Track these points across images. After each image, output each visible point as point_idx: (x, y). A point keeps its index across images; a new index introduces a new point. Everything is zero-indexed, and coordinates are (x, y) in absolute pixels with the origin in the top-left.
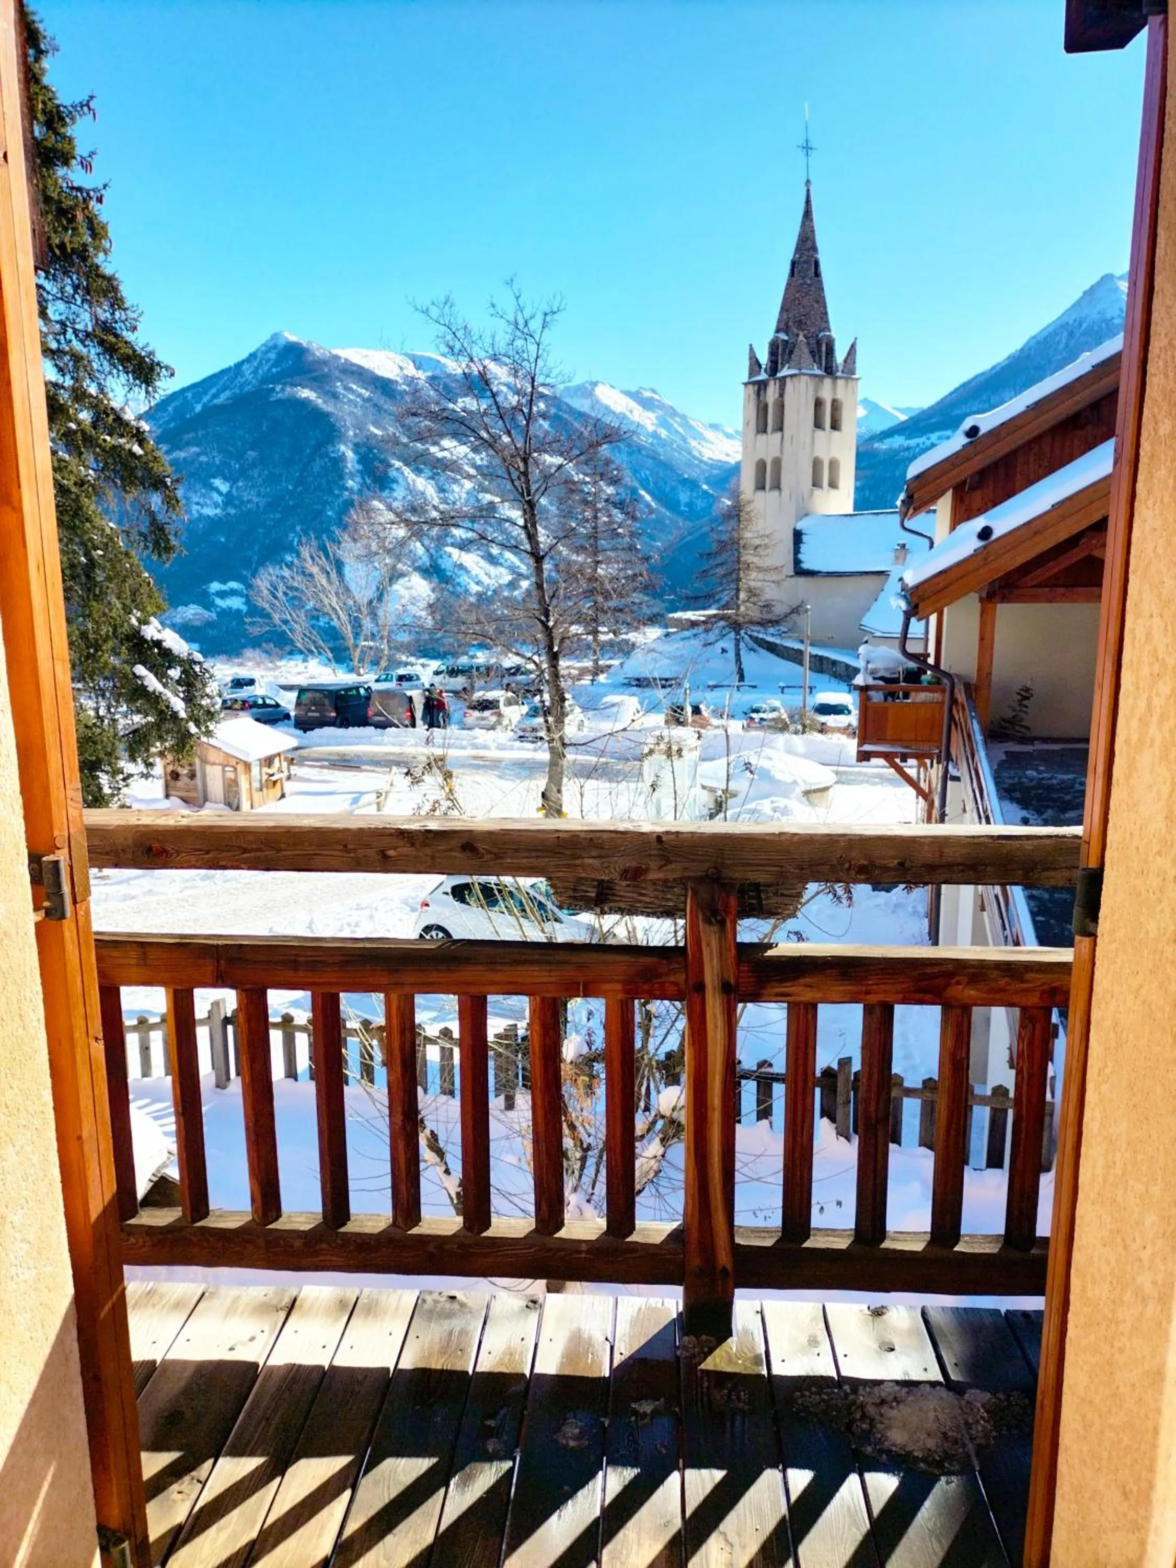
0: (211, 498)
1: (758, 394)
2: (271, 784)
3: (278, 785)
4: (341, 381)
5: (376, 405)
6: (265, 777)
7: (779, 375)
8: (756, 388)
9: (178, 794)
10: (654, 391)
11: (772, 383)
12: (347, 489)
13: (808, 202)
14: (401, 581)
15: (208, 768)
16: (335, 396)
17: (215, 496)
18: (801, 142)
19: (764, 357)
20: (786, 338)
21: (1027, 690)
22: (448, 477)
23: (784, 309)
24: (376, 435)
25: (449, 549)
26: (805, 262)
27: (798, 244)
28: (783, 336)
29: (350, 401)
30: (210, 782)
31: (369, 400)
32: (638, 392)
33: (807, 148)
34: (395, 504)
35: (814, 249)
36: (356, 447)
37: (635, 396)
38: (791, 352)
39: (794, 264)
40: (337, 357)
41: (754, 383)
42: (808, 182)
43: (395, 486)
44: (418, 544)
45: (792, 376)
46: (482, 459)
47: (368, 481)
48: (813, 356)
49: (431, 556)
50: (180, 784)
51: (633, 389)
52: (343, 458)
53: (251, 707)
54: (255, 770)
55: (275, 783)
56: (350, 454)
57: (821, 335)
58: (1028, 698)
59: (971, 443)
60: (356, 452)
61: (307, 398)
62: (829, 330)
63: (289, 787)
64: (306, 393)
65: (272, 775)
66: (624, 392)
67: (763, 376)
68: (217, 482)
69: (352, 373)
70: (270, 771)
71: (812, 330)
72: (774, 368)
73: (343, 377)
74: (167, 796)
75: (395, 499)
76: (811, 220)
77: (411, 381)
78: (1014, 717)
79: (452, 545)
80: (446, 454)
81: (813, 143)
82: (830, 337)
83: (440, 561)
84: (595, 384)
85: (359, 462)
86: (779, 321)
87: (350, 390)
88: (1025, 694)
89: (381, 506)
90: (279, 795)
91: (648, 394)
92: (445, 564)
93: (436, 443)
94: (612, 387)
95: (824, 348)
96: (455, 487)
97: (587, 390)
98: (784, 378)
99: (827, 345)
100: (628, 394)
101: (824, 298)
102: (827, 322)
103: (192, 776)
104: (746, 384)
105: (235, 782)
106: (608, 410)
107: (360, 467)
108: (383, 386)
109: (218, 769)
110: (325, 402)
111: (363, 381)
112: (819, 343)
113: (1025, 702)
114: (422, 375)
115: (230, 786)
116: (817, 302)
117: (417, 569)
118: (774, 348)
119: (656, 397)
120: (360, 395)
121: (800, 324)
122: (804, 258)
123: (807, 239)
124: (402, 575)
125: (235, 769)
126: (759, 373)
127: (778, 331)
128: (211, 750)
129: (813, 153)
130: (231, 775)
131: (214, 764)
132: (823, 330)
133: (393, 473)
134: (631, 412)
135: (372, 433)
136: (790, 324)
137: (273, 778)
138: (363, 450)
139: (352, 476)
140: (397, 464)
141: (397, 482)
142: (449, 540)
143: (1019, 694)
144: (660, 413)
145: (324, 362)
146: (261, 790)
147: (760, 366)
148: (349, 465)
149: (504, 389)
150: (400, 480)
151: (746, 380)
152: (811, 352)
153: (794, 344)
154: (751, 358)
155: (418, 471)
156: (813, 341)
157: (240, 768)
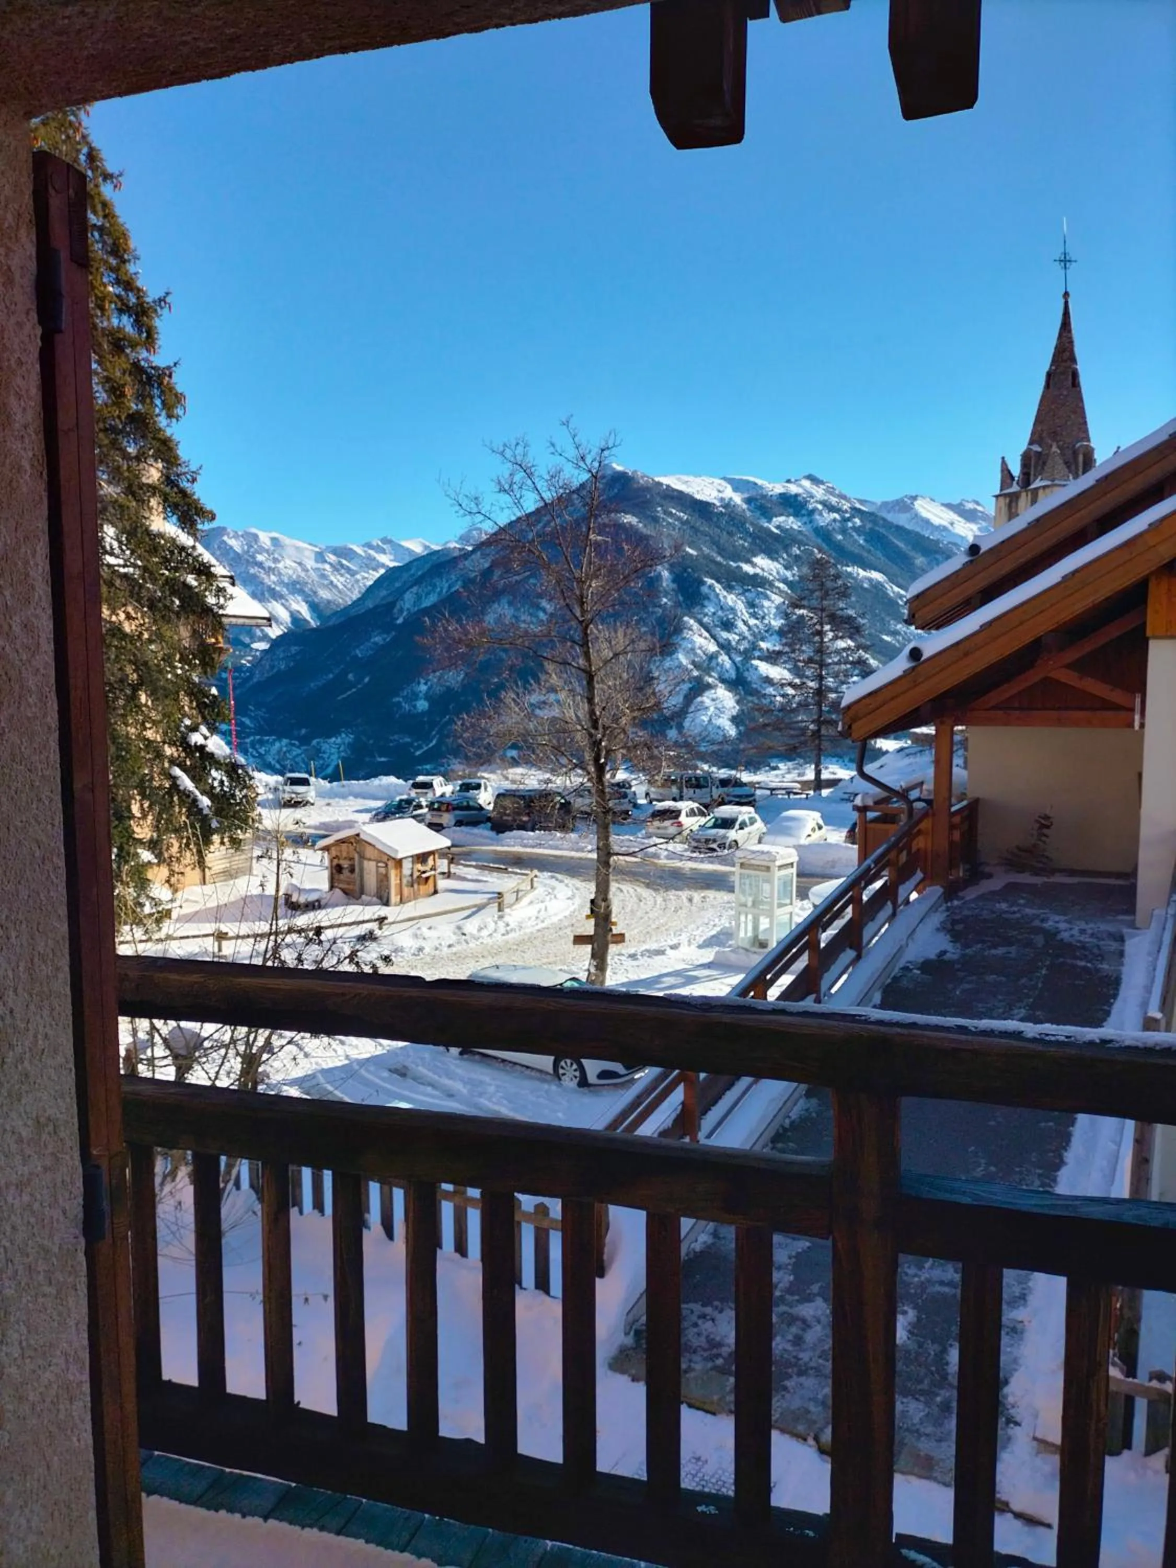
0: (537, 617)
1: (1010, 506)
2: (423, 881)
3: (431, 881)
4: (662, 506)
5: (692, 527)
6: (416, 874)
7: (1032, 486)
8: (1008, 500)
9: (341, 886)
10: (978, 503)
11: (1024, 494)
12: (660, 606)
13: (1066, 314)
14: (707, 694)
15: (366, 863)
16: (655, 520)
17: (542, 615)
18: (1058, 255)
19: (1016, 470)
20: (1039, 449)
21: (1047, 818)
22: (759, 594)
23: (1038, 420)
24: (691, 555)
25: (755, 662)
26: (1063, 373)
27: (1054, 355)
28: (1037, 448)
29: (669, 524)
30: (366, 877)
31: (687, 522)
32: (961, 504)
33: (1065, 261)
34: (706, 620)
35: (1073, 360)
36: (672, 568)
37: (958, 509)
38: (1044, 463)
39: (1049, 375)
40: (660, 484)
41: (1005, 495)
42: (1066, 295)
43: (706, 603)
44: (726, 658)
45: (1044, 487)
46: (794, 575)
47: (681, 598)
48: (1069, 467)
49: (737, 669)
50: (342, 877)
51: (956, 502)
52: (659, 577)
53: (454, 809)
54: (407, 866)
55: (427, 879)
56: (666, 574)
57: (1078, 445)
58: (1048, 827)
59: (971, 561)
60: (671, 572)
61: (630, 523)
62: (1089, 440)
63: (442, 884)
64: (629, 519)
65: (424, 872)
66: (943, 505)
67: (1015, 488)
68: (544, 603)
69: (672, 498)
70: (422, 868)
71: (1068, 440)
72: (1026, 479)
73: (663, 502)
74: (332, 887)
75: (706, 615)
76: (1070, 331)
77: (727, 505)
78: (1035, 846)
79: (760, 658)
80: (758, 571)
81: (1072, 255)
82: (1088, 446)
83: (746, 674)
84: (915, 498)
85: (674, 581)
86: (1033, 434)
87: (671, 515)
88: (1044, 823)
89: (692, 622)
90: (432, 890)
91: (970, 506)
92: (750, 676)
93: (748, 561)
94: (932, 500)
95: (1081, 458)
96: (766, 603)
97: (905, 505)
98: (1037, 489)
99: (1085, 455)
100: (949, 506)
101: (1083, 409)
102: (1086, 431)
103: (352, 871)
104: (997, 497)
105: (387, 876)
106: (927, 522)
107: (674, 586)
108: (701, 508)
109: (373, 864)
110: (645, 526)
111: (682, 505)
112: (1075, 453)
113: (1045, 831)
114: (737, 499)
115: (382, 881)
116: (1075, 412)
117: (723, 681)
118: (1027, 459)
119: (980, 508)
120: (679, 519)
121: (1054, 435)
122: (1061, 369)
123: (1064, 351)
124: (709, 687)
125: (387, 865)
126: (1011, 486)
127: (1031, 442)
128: (369, 848)
129: (1072, 267)
130: (383, 870)
131: (370, 860)
132: (1082, 440)
133: (704, 589)
134: (952, 524)
135: (687, 553)
136: (1044, 435)
137: (424, 876)
138: (677, 570)
139: (666, 594)
140: (709, 581)
141: (708, 598)
142: (757, 654)
143: (1037, 821)
144: (984, 524)
145: (646, 489)
146: (412, 886)
147: (1012, 478)
148: (664, 584)
149: (820, 507)
150: (712, 596)
151: (998, 492)
152: (1066, 463)
153: (1048, 455)
154: (1002, 471)
155: (729, 588)
156: (1069, 453)
157: (391, 863)
